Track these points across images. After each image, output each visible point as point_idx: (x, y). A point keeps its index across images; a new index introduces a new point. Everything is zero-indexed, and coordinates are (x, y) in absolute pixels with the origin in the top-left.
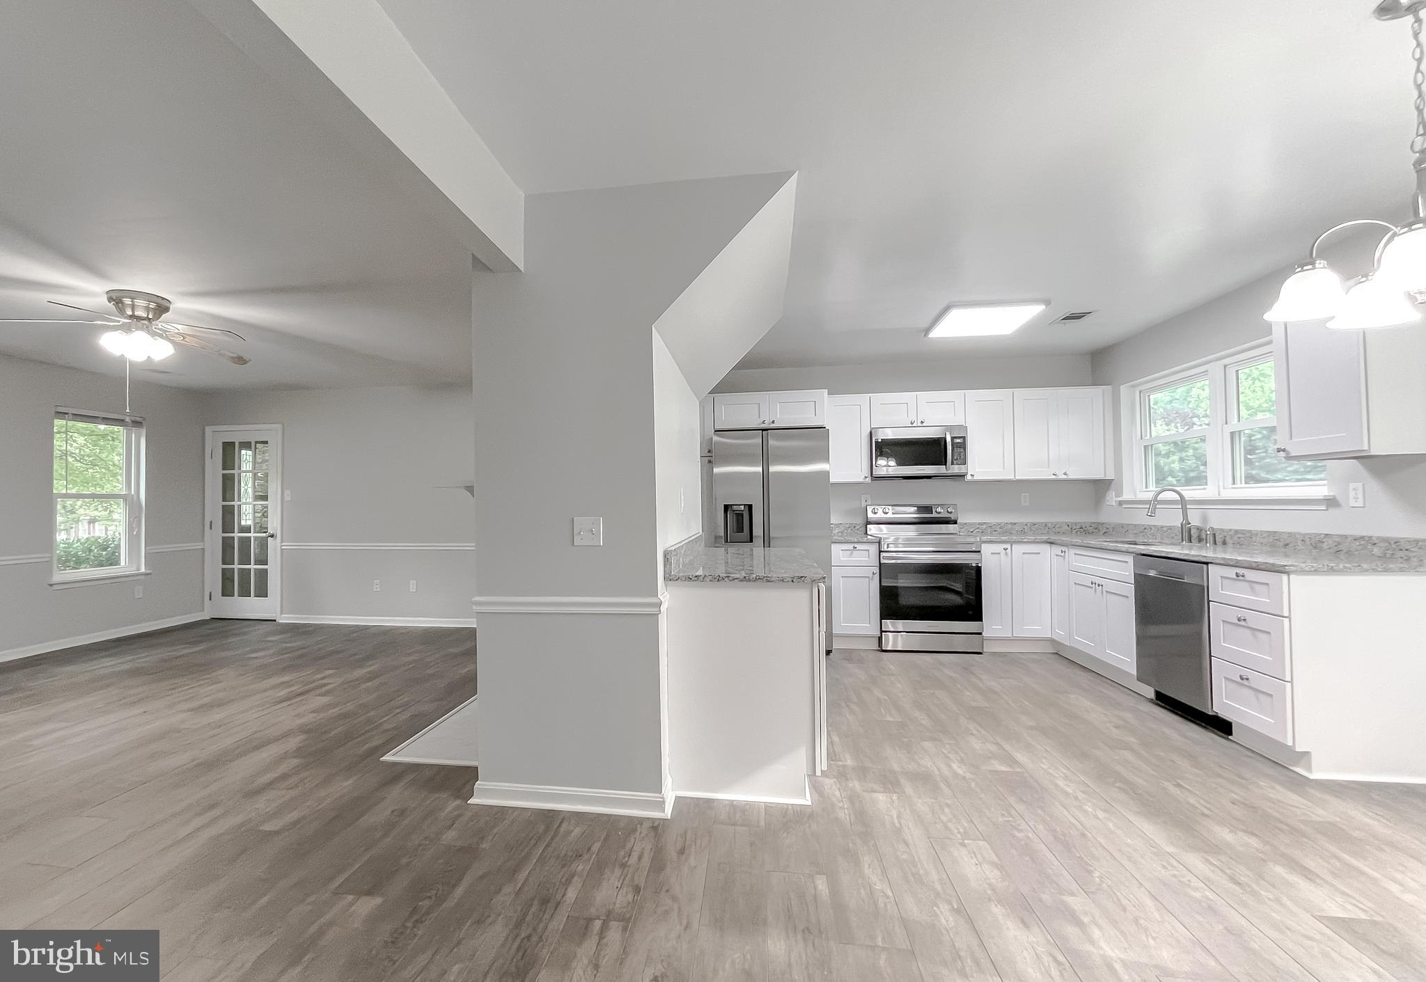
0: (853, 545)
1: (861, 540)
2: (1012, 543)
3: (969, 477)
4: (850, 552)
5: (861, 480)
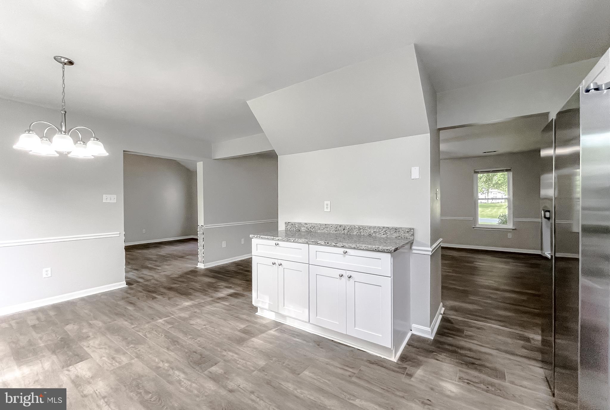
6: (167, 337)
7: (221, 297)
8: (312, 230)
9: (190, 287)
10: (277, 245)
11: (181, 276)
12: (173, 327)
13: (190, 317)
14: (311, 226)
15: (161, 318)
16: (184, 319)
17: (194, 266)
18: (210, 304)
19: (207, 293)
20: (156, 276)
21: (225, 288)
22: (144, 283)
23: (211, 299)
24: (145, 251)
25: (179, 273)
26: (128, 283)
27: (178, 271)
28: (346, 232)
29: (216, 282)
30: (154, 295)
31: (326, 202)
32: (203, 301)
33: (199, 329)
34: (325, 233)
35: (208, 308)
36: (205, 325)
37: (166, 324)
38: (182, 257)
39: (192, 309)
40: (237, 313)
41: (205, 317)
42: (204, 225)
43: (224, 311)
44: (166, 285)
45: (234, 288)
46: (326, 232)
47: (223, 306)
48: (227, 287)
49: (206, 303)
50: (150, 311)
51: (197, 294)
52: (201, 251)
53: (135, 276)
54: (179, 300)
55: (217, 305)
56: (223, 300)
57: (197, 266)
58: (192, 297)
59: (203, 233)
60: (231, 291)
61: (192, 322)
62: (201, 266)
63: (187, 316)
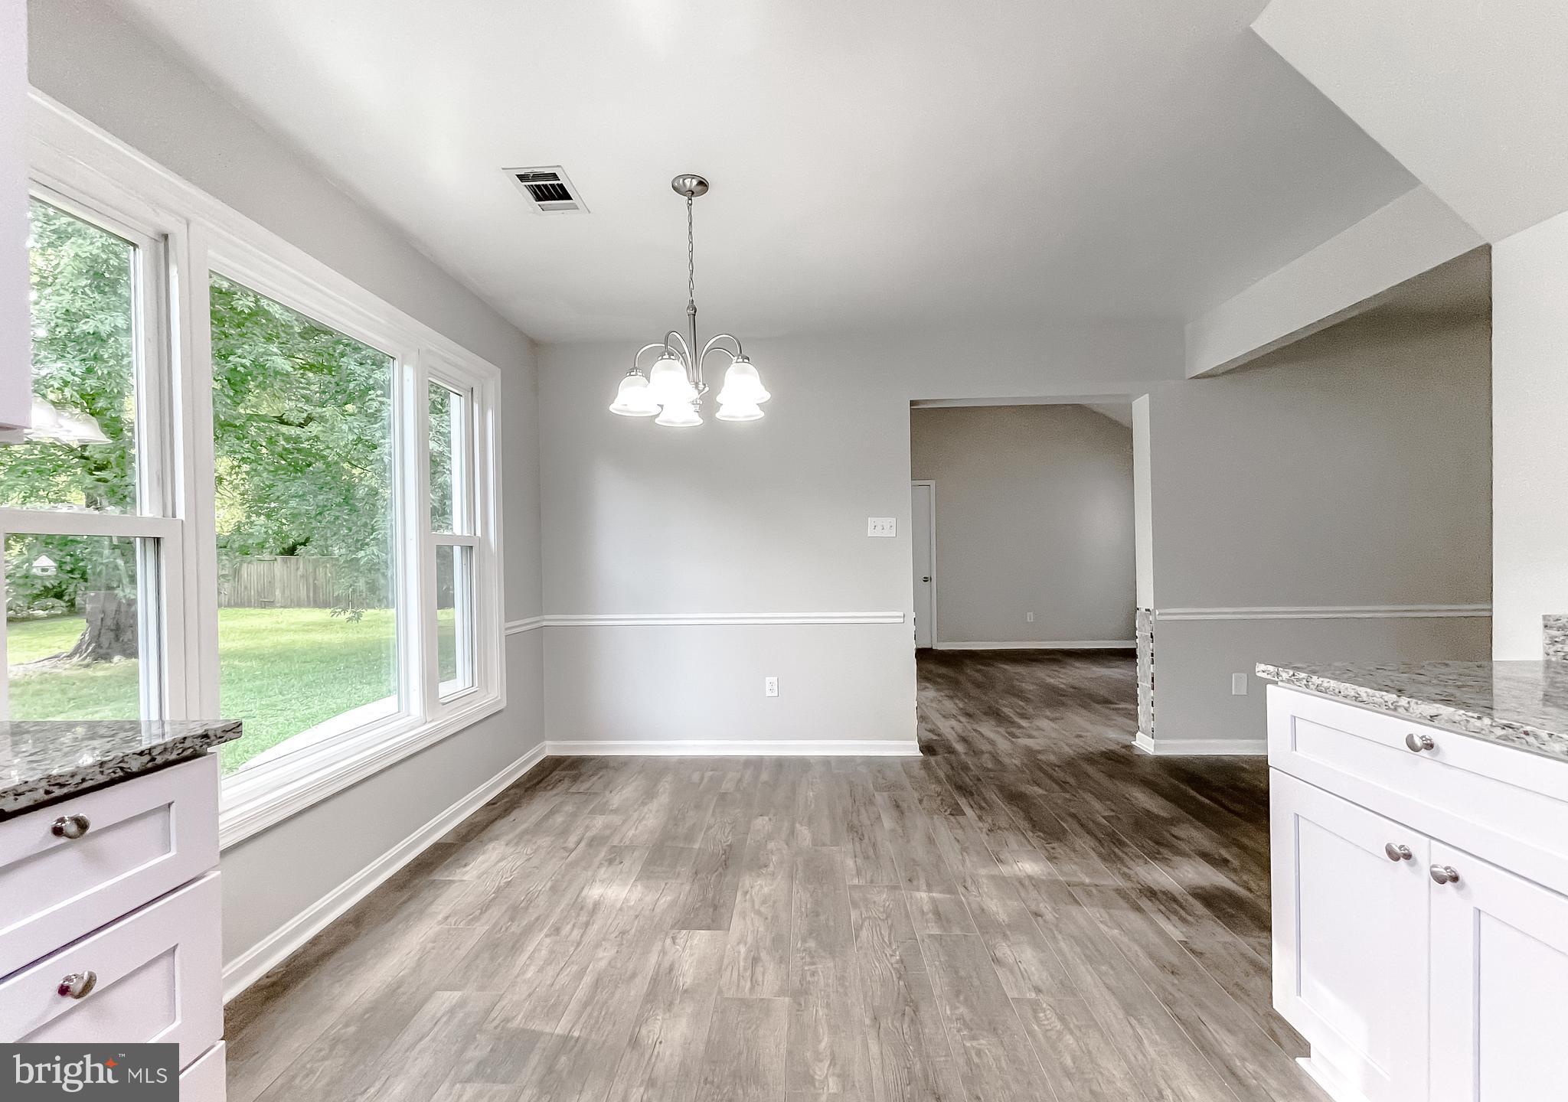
6: (903, 969)
7: (1164, 893)
9: (1072, 810)
11: (1070, 764)
12: (938, 939)
13: (1009, 926)
15: (930, 888)
16: (987, 924)
17: (1124, 738)
18: (1107, 906)
19: (1116, 850)
20: (1003, 745)
21: (1198, 859)
22: (963, 756)
23: (1121, 883)
24: (1020, 669)
25: (1067, 749)
26: (927, 748)
27: (1067, 744)
29: (1173, 821)
30: (963, 802)
32: (1087, 880)
33: (1012, 994)
35: (1089, 916)
36: (1038, 990)
37: (930, 915)
38: (1106, 702)
39: (1034, 894)
40: (1200, 1005)
41: (1060, 952)
42: (1155, 608)
43: (1146, 963)
44: (1009, 778)
45: (1235, 870)
47: (1153, 938)
48: (1206, 856)
49: (1095, 891)
50: (920, 852)
51: (1084, 843)
52: (1145, 694)
53: (954, 733)
54: (1014, 845)
55: (1134, 920)
56: (1162, 907)
57: (1133, 743)
58: (1059, 849)
59: (1152, 637)
60: (1218, 879)
61: (1004, 950)
62: (1145, 744)
63: (1003, 917)
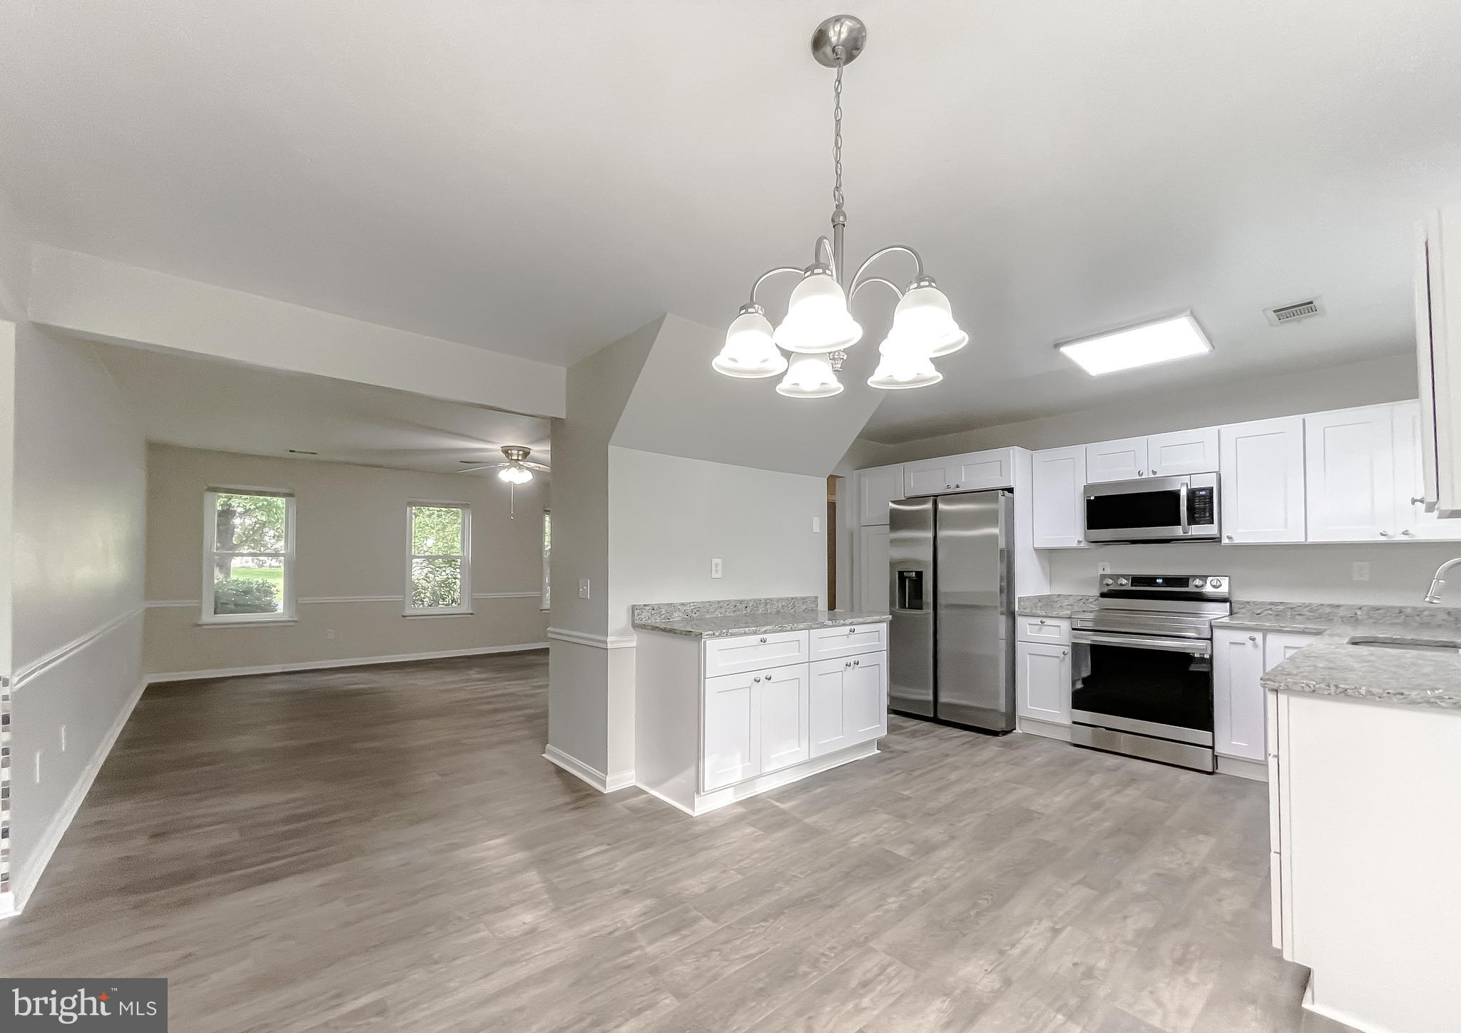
0: (1039, 619)
1: (1050, 615)
2: (1265, 632)
3: (1225, 541)
4: (1038, 627)
5: (1075, 545)
8: (694, 616)
10: (763, 641)
14: (692, 607)
28: (748, 611)
31: (715, 561)
34: (717, 618)
46: (719, 615)
